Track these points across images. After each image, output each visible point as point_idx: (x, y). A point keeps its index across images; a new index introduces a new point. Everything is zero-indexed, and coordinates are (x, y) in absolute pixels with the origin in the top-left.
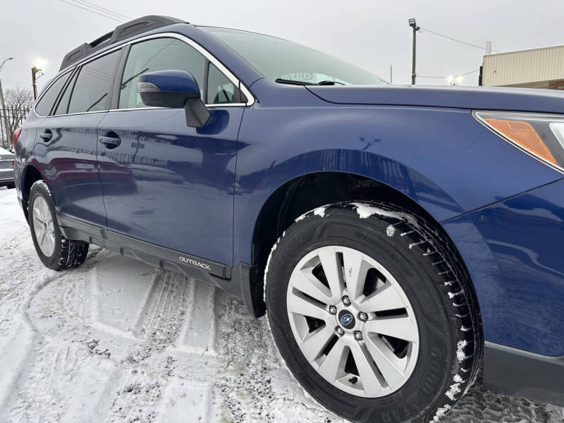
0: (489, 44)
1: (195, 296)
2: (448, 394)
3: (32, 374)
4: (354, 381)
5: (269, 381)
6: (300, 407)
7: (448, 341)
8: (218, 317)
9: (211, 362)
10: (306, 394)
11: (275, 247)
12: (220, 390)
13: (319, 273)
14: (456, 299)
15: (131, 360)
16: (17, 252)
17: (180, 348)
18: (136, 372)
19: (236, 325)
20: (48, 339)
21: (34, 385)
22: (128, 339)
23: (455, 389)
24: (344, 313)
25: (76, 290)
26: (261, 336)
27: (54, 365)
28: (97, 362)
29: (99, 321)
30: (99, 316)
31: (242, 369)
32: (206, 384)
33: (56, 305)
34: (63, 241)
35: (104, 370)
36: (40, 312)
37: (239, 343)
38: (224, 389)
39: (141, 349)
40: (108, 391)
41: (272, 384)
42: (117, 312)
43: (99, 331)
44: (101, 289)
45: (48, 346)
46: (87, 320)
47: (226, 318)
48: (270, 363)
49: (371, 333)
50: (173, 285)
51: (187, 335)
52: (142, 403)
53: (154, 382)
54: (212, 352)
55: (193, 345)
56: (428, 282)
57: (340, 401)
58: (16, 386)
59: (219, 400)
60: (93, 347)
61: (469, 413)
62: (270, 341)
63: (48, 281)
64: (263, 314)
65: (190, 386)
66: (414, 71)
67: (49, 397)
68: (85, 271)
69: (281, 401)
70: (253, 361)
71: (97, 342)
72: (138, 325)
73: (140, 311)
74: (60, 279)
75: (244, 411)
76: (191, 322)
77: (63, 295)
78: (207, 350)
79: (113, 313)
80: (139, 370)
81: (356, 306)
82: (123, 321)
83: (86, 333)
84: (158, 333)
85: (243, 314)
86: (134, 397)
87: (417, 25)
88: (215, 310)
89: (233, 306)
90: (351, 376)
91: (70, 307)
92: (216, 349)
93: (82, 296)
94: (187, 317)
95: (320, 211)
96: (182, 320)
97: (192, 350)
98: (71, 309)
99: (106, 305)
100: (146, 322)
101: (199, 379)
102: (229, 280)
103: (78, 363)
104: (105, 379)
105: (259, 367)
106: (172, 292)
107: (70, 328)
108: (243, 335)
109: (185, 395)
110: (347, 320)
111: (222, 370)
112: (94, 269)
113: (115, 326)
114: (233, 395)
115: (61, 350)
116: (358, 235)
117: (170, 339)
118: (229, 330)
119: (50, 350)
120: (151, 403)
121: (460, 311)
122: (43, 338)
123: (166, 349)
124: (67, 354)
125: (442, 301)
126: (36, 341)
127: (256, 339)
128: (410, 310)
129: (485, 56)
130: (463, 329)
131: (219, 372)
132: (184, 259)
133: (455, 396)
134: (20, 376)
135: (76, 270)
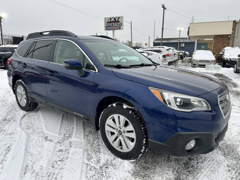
0: (193, 17)
1: (77, 122)
2: (142, 151)
3: (30, 146)
4: (121, 148)
5: (100, 148)
6: (108, 155)
7: (141, 139)
8: (84, 130)
9: (83, 143)
10: (109, 152)
11: (102, 113)
12: (86, 151)
13: (114, 120)
14: (143, 129)
15: (59, 143)
16: (8, 103)
17: (73, 139)
18: (61, 146)
19: (90, 132)
20: (31, 136)
21: (31, 149)
22: (57, 136)
23: (143, 150)
24: (120, 131)
25: (35, 119)
26: (97, 136)
27: (36, 144)
28: (49, 143)
29: (47, 130)
30: (46, 129)
31: (92, 145)
32: (82, 149)
33: (30, 124)
34: (29, 102)
35: (51, 145)
36: (25, 127)
37: (91, 137)
38: (87, 150)
39: (61, 139)
40: (54, 151)
41: (100, 149)
42: (52, 127)
43: (47, 134)
44: (44, 119)
45: (32, 138)
46: (42, 130)
47: (87, 130)
48: (100, 143)
49: (125, 136)
50: (68, 118)
51: (75, 135)
52: (64, 154)
53: (67, 149)
54: (83, 140)
55: (77, 138)
56: (138, 125)
57: (118, 153)
58: (26, 150)
59: (86, 153)
60: (46, 139)
61: (150, 157)
62: (100, 137)
63: (24, 116)
64: (98, 130)
65: (77, 150)
67: (37, 153)
68: (36, 112)
69: (103, 153)
70: (95, 143)
71: (47, 137)
72: (59, 132)
73: (59, 127)
74: (28, 115)
75: (93, 156)
76: (76, 131)
77: (31, 121)
78: (82, 140)
79: (50, 128)
80: (62, 145)
81: (122, 129)
82: (54, 131)
83: (43, 134)
84: (66, 134)
85: (92, 129)
86: (62, 153)
87: (165, 7)
88: (83, 127)
89: (89, 126)
90: (121, 147)
91: (35, 125)
92: (84, 139)
93: (38, 121)
94: (75, 129)
95: (114, 105)
96: (73, 130)
97: (77, 140)
98: (36, 126)
99: (47, 125)
100: (61, 131)
101: (80, 148)
102: (89, 120)
103: (43, 143)
104: (52, 148)
105: (97, 145)
106: (68, 120)
107: (37, 132)
108: (92, 135)
109: (76, 152)
110: (120, 133)
111: (86, 145)
112: (40, 111)
113: (52, 132)
114: (90, 152)
115: (36, 139)
116: (123, 112)
117: (70, 136)
118: (88, 134)
119: (33, 139)
120: (67, 154)
121: (144, 132)
122: (29, 135)
123: (69, 139)
124: (39, 140)
125: (140, 129)
126: (28, 137)
127: (96, 136)
128: (134, 131)
129: (190, 23)
130: (145, 136)
131: (85, 146)
132: (75, 113)
133: (143, 151)
134: (26, 147)
135: (33, 111)
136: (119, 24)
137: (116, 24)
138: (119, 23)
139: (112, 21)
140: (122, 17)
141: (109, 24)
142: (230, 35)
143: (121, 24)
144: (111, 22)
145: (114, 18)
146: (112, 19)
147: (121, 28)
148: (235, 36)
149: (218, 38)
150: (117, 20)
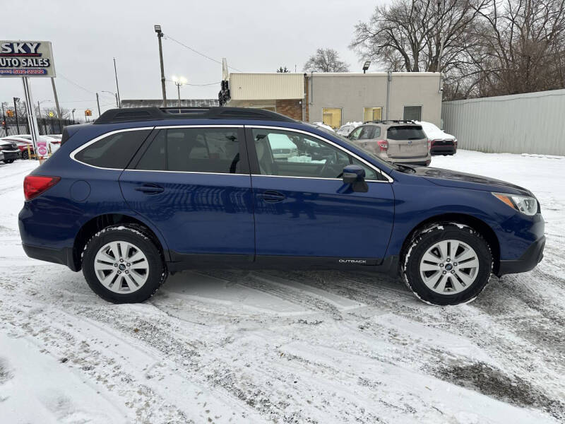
66: (163, 75)
87: (162, 32)
136: (40, 63)
137: (29, 60)
138: (39, 60)
139: (16, 51)
140: (48, 44)
141: (9, 60)
142: (301, 100)
143: (48, 61)
144: (12, 54)
145: (21, 45)
146: (15, 45)
147: (49, 72)
148: (309, 102)
149: (283, 105)
150: (33, 51)
